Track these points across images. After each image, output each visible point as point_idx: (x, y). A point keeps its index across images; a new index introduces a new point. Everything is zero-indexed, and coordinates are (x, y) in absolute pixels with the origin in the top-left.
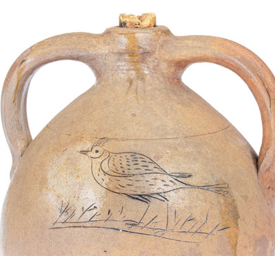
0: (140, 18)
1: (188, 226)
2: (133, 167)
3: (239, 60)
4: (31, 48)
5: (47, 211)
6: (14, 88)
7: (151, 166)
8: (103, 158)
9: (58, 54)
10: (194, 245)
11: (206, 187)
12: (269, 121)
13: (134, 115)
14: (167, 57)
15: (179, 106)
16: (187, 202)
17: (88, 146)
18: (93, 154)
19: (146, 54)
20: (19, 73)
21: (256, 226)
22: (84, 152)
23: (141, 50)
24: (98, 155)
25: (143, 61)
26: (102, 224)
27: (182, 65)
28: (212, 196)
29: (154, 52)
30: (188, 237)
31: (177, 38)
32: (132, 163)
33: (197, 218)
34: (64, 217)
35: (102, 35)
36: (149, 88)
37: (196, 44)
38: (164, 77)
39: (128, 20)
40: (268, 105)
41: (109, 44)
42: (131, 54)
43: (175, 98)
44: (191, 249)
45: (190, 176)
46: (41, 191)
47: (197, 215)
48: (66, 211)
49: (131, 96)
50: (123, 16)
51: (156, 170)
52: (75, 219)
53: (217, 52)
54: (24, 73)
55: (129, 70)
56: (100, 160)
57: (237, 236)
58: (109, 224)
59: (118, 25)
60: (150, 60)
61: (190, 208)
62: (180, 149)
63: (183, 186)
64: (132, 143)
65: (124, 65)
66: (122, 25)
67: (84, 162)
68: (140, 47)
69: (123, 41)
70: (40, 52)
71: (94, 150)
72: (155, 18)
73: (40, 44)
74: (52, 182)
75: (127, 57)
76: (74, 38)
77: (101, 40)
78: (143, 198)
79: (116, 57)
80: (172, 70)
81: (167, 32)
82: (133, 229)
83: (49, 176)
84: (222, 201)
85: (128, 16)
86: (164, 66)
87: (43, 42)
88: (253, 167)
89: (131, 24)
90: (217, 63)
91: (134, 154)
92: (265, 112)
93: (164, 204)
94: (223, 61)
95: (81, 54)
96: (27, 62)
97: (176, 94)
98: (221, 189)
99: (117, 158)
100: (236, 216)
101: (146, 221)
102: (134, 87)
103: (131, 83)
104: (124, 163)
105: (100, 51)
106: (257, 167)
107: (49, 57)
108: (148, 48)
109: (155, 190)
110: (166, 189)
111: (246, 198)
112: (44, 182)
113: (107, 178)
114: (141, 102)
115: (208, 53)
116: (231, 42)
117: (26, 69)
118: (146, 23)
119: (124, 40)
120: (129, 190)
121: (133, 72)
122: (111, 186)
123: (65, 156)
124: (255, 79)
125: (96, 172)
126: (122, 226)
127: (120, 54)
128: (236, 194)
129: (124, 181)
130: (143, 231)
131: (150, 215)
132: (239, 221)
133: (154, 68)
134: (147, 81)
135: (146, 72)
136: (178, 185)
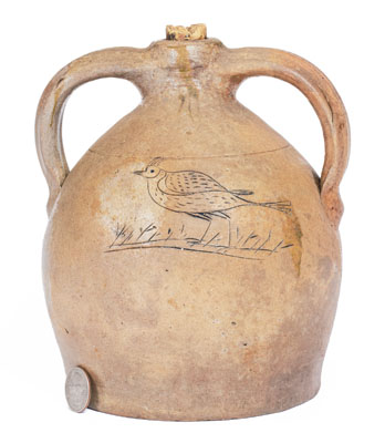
0: (189, 29)
1: (251, 243)
2: (191, 185)
3: (299, 72)
4: (69, 65)
5: (102, 235)
6: (51, 110)
7: (211, 184)
8: (159, 177)
9: (100, 71)
10: (258, 262)
11: (268, 204)
12: (331, 137)
13: (189, 133)
14: (221, 71)
15: (236, 124)
16: (248, 219)
17: (142, 166)
18: (148, 174)
19: (199, 67)
20: (57, 93)
21: (319, 245)
22: (139, 173)
23: (193, 64)
24: (154, 174)
25: (195, 76)
26: (162, 243)
27: (237, 79)
28: (274, 212)
29: (207, 66)
30: (251, 254)
31: (230, 51)
32: (190, 182)
33: (261, 235)
34: (120, 240)
35: (149, 49)
36: (202, 105)
37: (251, 56)
38: (218, 93)
39: (176, 32)
40: (330, 120)
41: (157, 58)
42: (183, 69)
43: (231, 115)
44: (254, 266)
45: (251, 193)
46: (93, 214)
47: (259, 232)
48: (122, 233)
49: (185, 114)
50: (170, 27)
51: (216, 188)
52: (133, 240)
53: (275, 65)
54: (62, 92)
55: (180, 86)
56: (156, 180)
57: (300, 254)
58: (169, 243)
59: (165, 37)
60: (203, 74)
61: (252, 225)
62: (240, 167)
64: (190, 161)
65: (175, 82)
66: (170, 37)
67: (140, 182)
68: (191, 61)
69: (173, 55)
70: (80, 69)
71: (149, 170)
72: (205, 29)
73: (79, 61)
74: (105, 205)
75: (177, 72)
76: (118, 53)
77: (148, 55)
78: (205, 216)
79: (166, 73)
80: (227, 85)
81: (219, 44)
82: (195, 247)
83: (101, 199)
84: (285, 218)
85: (177, 28)
86: (217, 81)
87: (81, 58)
88: (316, 186)
89: (181, 36)
90: (275, 76)
91: (192, 172)
92: (327, 128)
93: (227, 221)
94: (282, 73)
95: (126, 70)
96: (66, 81)
97: (231, 111)
98: (283, 206)
99: (175, 177)
100: (299, 234)
101: (207, 239)
102: (186, 104)
103: (183, 100)
104: (183, 181)
105: (147, 67)
106: (320, 188)
107: (90, 75)
108: (201, 63)
109: (216, 208)
110: (227, 206)
111: (309, 217)
112: (96, 206)
113: (165, 197)
114: (196, 119)
115: (266, 66)
116: (289, 53)
117: (65, 89)
118: (197, 35)
119: (174, 53)
120: (189, 209)
121: (185, 89)
122: (170, 205)
123: (118, 178)
124: (316, 93)
125: (153, 192)
126: (184, 244)
127: (170, 69)
128: (298, 212)
129: (183, 200)
130: (205, 249)
131: (211, 233)
132: (302, 239)
133: (207, 84)
134: (200, 97)
135: (199, 88)
136: (240, 202)
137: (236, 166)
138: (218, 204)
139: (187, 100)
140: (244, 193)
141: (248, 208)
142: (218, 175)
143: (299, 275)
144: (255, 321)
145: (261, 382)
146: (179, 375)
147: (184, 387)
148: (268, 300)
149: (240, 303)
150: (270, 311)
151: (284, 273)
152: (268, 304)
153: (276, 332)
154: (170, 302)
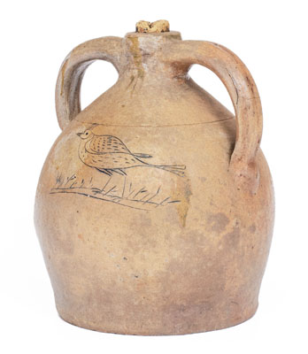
0: (150, 25)
1: (140, 196)
2: (106, 147)
5: (50, 180)
7: (120, 147)
8: (89, 139)
10: (144, 212)
13: (123, 106)
14: (164, 59)
15: (166, 101)
16: (142, 177)
17: (83, 129)
18: (84, 136)
19: (146, 55)
21: (211, 204)
22: (79, 134)
23: (142, 52)
24: (87, 136)
25: (145, 61)
26: (77, 190)
29: (153, 54)
30: (139, 205)
32: (106, 144)
33: (150, 191)
34: (57, 185)
36: (145, 85)
38: (162, 76)
39: (138, 26)
42: (135, 55)
44: (141, 215)
45: (150, 157)
47: (149, 188)
48: (60, 180)
49: (129, 90)
51: (123, 150)
52: (63, 186)
54: (66, 70)
56: (86, 141)
57: (187, 209)
58: (82, 191)
60: (150, 60)
61: (144, 182)
62: (149, 135)
63: (141, 164)
64: (113, 128)
67: (77, 141)
68: (141, 50)
71: (85, 133)
75: (132, 58)
78: (107, 171)
80: (170, 70)
82: (97, 195)
84: (176, 179)
86: (161, 66)
89: (141, 30)
91: (110, 137)
93: (123, 178)
98: (177, 169)
99: (98, 140)
100: (188, 193)
101: (107, 189)
102: (133, 83)
103: (133, 80)
104: (101, 144)
108: (148, 51)
109: (118, 166)
110: (126, 165)
111: (203, 179)
114: (134, 96)
118: (154, 29)
120: (99, 165)
121: (136, 71)
122: (87, 161)
123: (69, 137)
126: (90, 192)
128: (192, 175)
129: (97, 158)
130: (105, 197)
131: (111, 185)
132: (191, 197)
133: (153, 68)
134: (145, 78)
135: (146, 71)
136: (138, 163)
137: (146, 135)
138: (121, 163)
139: (135, 80)
140: (144, 156)
141: (144, 168)
142: (128, 141)
143: (184, 225)
144: (143, 259)
145: (156, 309)
146: (91, 294)
147: (95, 304)
148: (154, 244)
149: (130, 243)
150: (156, 253)
151: (168, 223)
152: (154, 247)
153: (163, 270)
154: (79, 236)
